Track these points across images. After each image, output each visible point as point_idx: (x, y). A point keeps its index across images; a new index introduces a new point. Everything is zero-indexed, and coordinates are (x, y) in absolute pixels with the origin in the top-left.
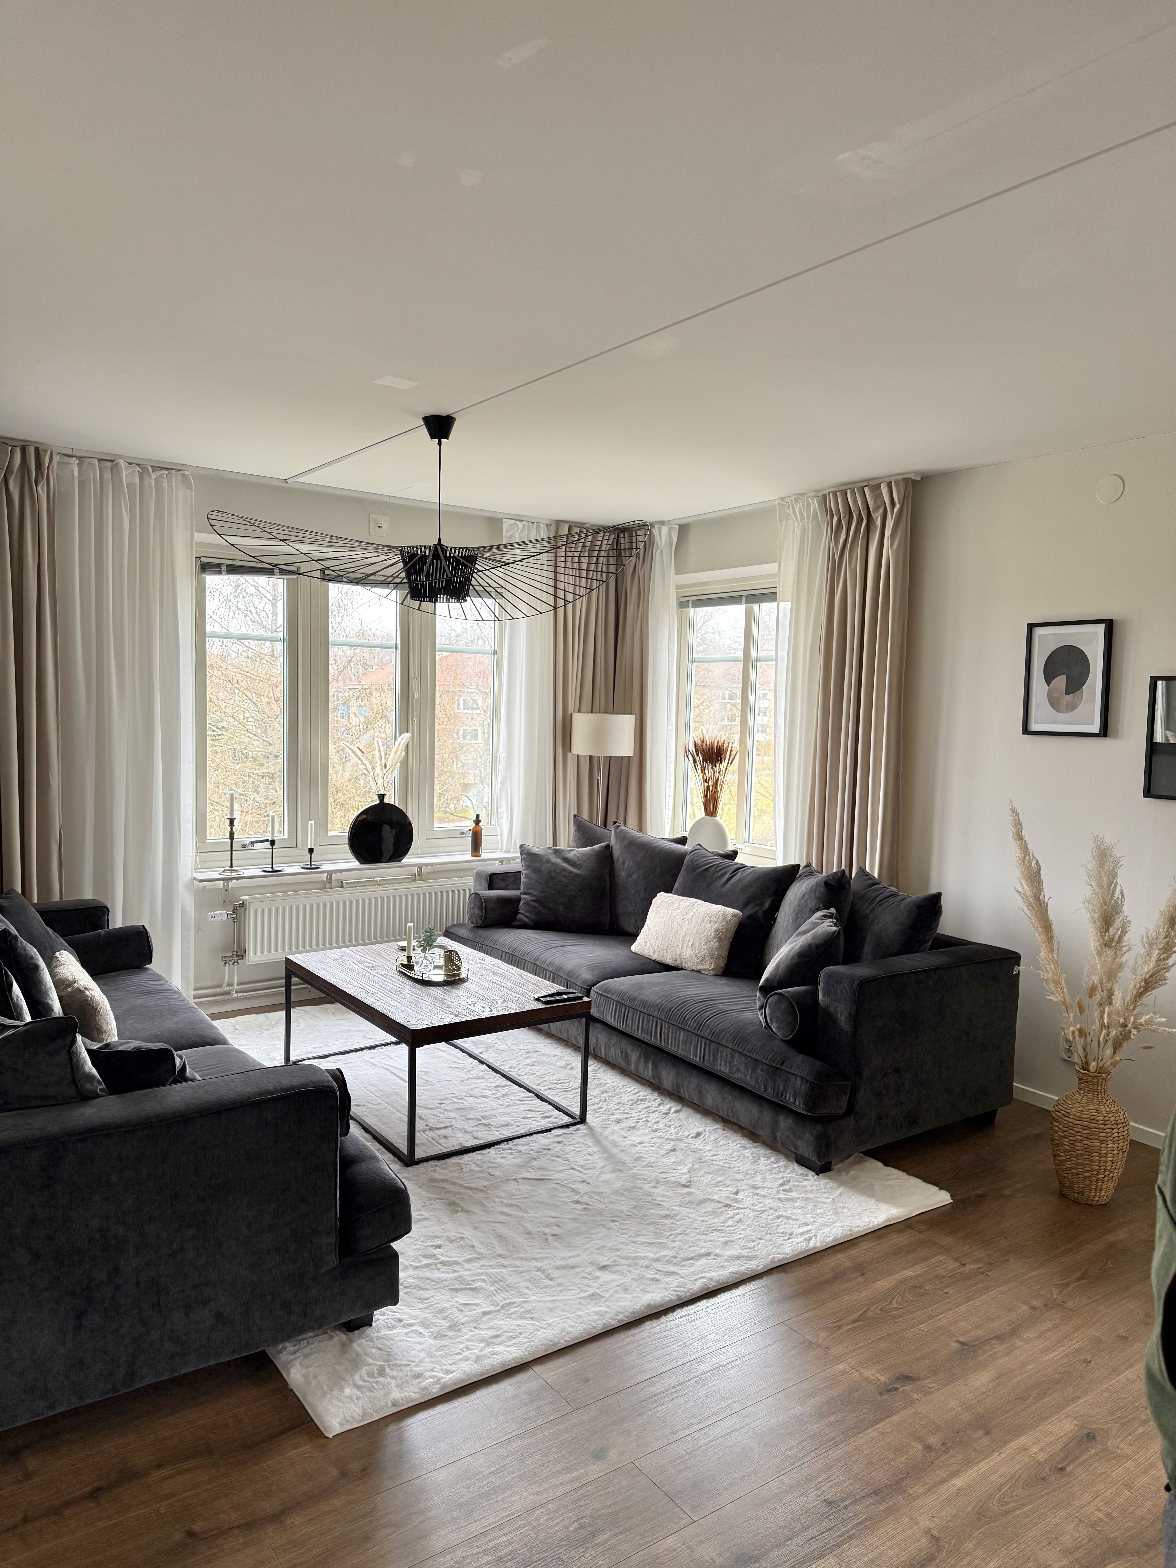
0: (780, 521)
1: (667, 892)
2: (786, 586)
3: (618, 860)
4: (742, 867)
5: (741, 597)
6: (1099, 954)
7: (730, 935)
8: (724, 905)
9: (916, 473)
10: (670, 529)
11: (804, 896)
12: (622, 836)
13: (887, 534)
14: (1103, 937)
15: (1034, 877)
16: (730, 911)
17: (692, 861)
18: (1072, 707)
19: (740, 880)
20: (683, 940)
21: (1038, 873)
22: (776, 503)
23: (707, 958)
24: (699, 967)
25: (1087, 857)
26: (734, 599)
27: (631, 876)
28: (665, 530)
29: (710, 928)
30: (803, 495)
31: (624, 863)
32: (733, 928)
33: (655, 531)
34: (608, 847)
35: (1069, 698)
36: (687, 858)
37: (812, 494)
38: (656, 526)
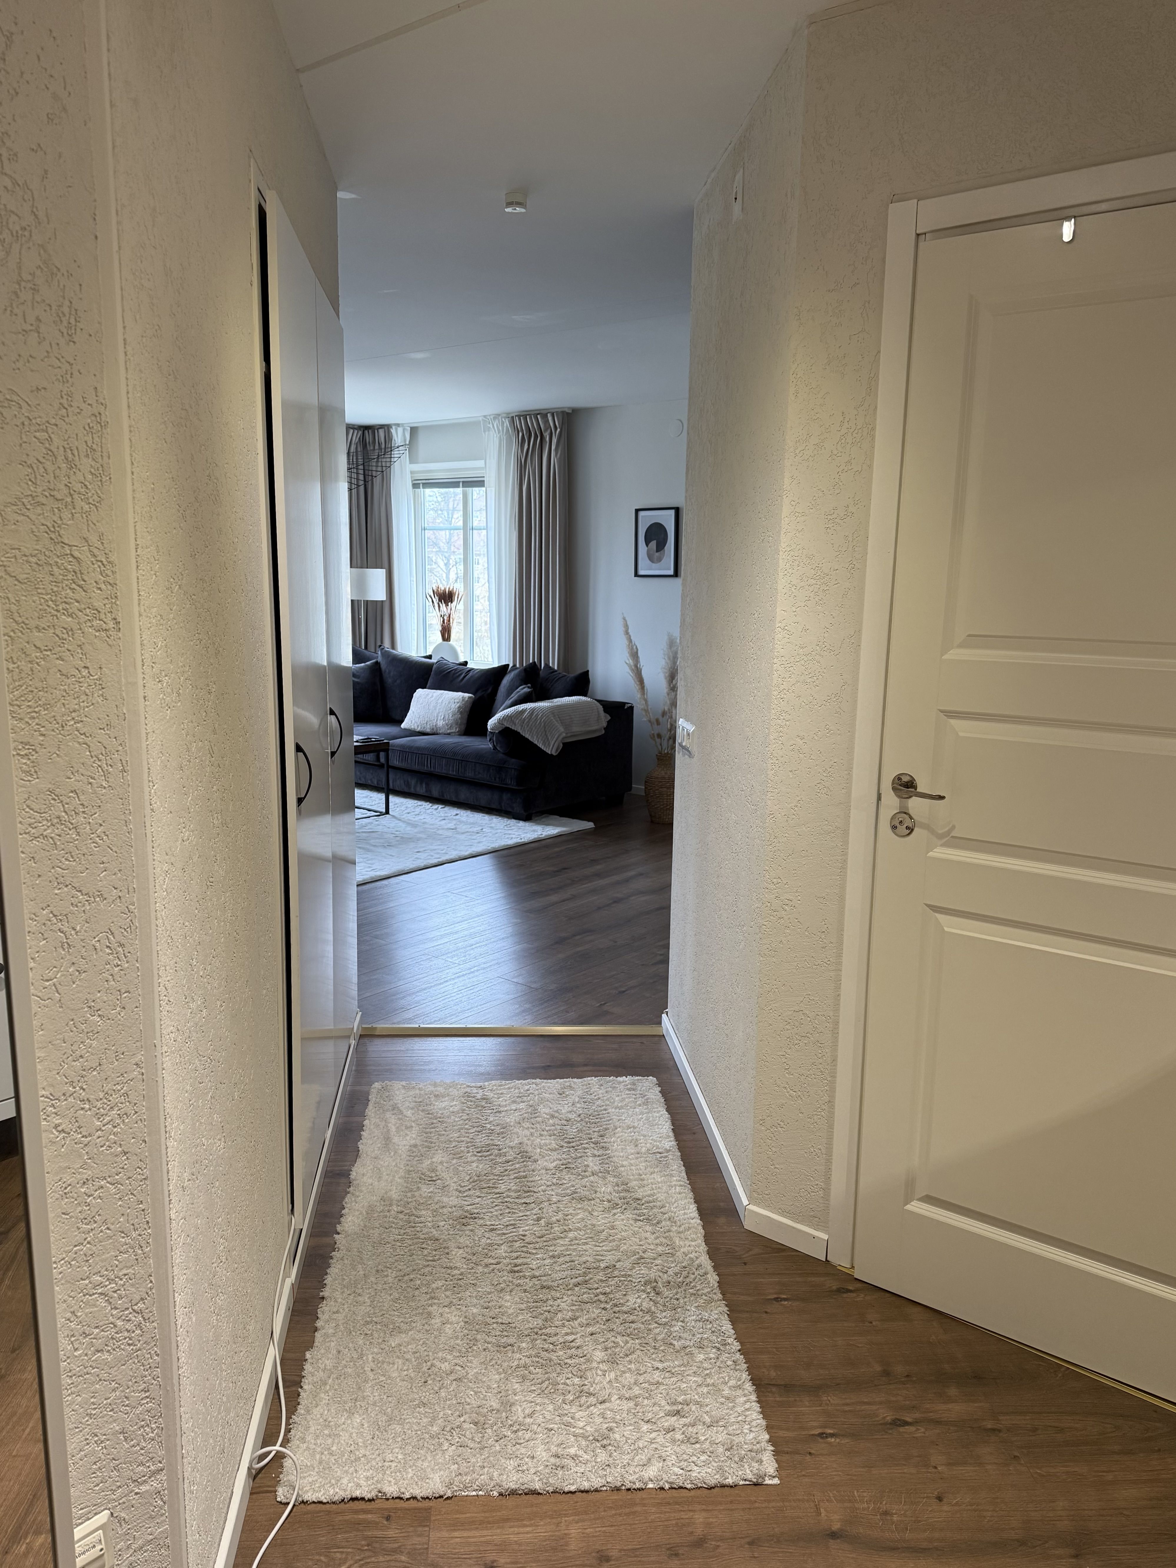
0: (484, 431)
1: (423, 688)
2: (491, 478)
3: (385, 671)
4: (472, 669)
5: (459, 482)
6: (668, 694)
7: (468, 710)
8: (463, 692)
9: (569, 408)
10: (404, 430)
11: (512, 680)
12: (386, 654)
13: (553, 447)
14: (670, 685)
15: (635, 655)
16: (467, 695)
17: (438, 668)
18: (660, 560)
19: (471, 677)
20: (437, 716)
21: (637, 653)
22: (481, 419)
23: (454, 725)
24: (448, 731)
25: (663, 644)
26: (454, 484)
27: (396, 681)
28: (400, 430)
29: (455, 707)
30: (499, 415)
31: (389, 673)
32: (469, 706)
33: (393, 431)
34: (377, 663)
35: (657, 554)
36: (434, 666)
37: (505, 415)
38: (394, 427)
